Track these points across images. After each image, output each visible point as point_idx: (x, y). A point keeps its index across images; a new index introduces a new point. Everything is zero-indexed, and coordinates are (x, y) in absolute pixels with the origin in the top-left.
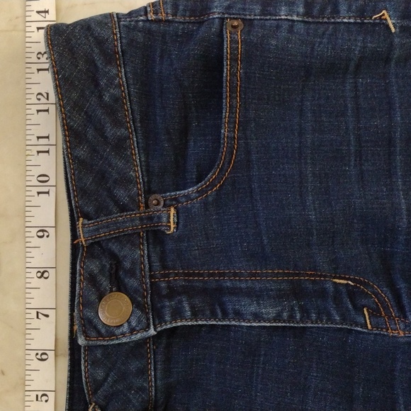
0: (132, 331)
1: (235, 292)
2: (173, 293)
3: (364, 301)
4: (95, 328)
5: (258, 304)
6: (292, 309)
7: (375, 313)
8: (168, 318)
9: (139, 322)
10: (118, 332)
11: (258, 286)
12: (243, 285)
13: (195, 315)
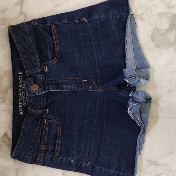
0: (39, 92)
1: (62, 83)
2: (48, 84)
3: (90, 84)
4: (30, 92)
5: (67, 86)
6: (74, 87)
7: (92, 87)
8: (47, 90)
9: (40, 91)
10: (36, 93)
11: (66, 82)
12: (63, 82)
13: (53, 89)
